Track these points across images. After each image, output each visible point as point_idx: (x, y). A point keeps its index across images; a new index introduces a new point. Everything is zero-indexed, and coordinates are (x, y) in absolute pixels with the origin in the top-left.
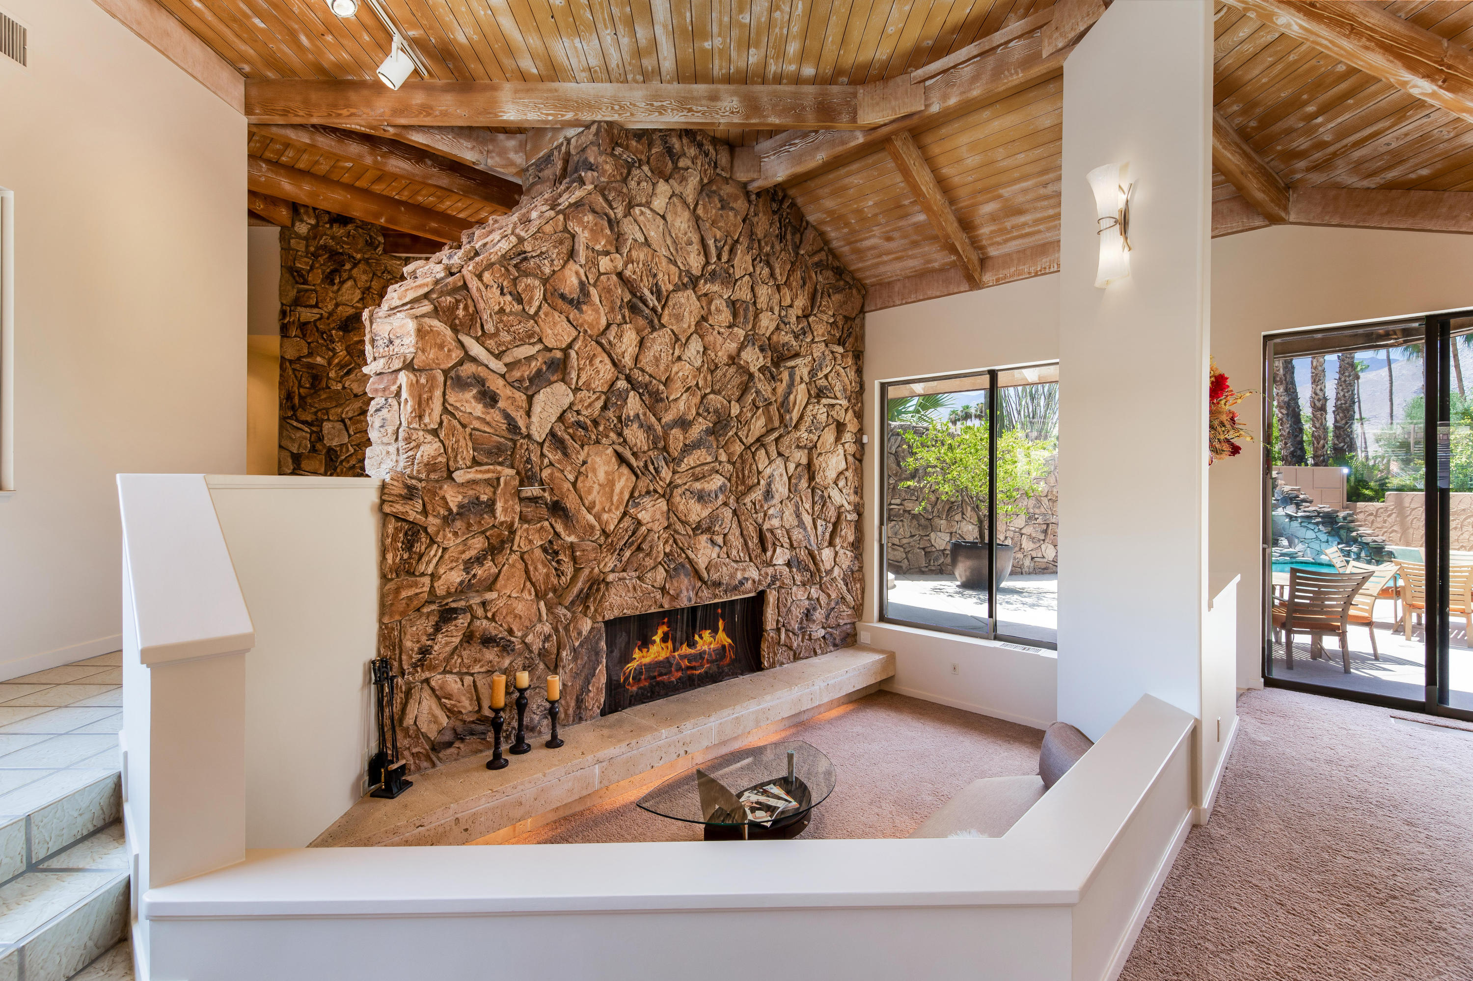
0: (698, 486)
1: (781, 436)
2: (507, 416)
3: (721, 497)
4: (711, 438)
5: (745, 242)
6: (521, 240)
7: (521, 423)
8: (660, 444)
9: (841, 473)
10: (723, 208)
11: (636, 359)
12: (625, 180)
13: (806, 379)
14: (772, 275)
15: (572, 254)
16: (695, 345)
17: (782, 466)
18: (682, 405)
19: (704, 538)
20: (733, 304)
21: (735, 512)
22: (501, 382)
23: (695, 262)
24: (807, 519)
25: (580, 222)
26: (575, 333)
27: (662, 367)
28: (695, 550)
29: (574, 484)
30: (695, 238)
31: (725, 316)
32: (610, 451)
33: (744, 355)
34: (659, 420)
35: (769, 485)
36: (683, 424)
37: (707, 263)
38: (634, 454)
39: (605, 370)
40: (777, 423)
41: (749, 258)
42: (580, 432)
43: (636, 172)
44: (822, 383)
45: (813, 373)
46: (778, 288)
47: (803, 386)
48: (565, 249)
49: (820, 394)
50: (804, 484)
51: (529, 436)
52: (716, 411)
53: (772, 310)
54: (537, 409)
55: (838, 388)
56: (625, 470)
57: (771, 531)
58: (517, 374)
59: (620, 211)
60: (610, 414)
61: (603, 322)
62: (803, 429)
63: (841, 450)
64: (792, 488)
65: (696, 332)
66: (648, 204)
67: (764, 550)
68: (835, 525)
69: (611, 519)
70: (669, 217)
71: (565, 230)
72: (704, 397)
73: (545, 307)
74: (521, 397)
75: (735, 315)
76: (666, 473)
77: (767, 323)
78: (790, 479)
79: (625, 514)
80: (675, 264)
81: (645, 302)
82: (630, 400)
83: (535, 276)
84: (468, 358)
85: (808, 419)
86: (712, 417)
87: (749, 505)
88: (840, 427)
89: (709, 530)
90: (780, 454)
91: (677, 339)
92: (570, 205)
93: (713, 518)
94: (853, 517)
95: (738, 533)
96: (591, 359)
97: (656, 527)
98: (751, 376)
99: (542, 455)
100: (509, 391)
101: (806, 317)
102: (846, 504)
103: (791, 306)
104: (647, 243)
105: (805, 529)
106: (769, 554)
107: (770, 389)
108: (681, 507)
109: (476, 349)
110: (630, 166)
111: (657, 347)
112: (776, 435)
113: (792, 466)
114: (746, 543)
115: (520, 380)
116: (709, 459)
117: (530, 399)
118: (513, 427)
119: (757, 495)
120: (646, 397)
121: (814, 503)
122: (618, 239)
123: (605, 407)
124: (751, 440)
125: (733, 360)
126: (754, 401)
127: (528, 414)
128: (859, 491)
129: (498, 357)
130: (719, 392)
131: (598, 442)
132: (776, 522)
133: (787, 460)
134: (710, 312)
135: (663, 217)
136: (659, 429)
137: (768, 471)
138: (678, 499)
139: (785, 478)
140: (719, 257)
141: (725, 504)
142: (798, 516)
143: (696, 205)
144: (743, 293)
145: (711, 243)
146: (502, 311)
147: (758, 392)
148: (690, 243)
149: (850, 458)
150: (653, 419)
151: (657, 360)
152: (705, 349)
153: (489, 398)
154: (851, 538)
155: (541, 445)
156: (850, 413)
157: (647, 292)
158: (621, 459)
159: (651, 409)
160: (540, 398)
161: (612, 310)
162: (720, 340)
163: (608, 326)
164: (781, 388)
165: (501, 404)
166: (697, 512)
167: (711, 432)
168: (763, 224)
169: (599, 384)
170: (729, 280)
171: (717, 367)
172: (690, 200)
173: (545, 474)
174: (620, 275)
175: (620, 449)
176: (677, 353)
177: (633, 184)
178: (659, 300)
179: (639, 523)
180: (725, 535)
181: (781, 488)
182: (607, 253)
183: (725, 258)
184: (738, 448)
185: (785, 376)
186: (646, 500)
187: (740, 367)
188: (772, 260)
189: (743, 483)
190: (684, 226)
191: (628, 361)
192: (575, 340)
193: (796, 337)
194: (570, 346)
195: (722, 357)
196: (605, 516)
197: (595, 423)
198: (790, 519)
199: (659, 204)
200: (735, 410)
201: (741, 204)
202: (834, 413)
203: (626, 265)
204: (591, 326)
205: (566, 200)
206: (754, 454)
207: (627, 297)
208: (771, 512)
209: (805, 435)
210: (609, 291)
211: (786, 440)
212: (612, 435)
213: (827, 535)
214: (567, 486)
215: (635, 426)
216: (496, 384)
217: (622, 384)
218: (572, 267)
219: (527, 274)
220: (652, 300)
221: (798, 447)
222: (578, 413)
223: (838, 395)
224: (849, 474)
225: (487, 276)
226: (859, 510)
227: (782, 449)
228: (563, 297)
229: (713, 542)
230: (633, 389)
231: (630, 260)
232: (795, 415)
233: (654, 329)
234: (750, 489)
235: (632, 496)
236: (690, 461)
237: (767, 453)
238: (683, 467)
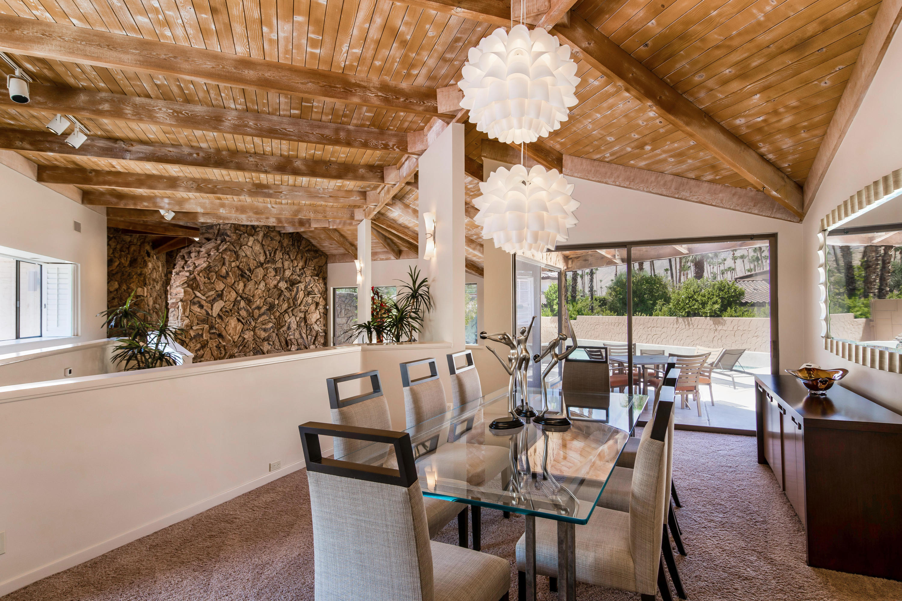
0: (264, 327)
1: (293, 309)
2: (206, 311)
3: (272, 330)
4: (268, 312)
5: (279, 249)
6: (209, 263)
7: (210, 312)
8: (251, 314)
9: (318, 319)
10: (271, 240)
11: (243, 291)
12: (239, 239)
13: (303, 289)
14: (290, 257)
15: (224, 264)
16: (263, 284)
17: (294, 319)
18: (258, 302)
19: (266, 343)
20: (276, 270)
21: (277, 334)
22: (204, 302)
23: (262, 259)
24: (304, 336)
25: (226, 255)
26: (224, 286)
27: (251, 292)
28: (263, 346)
29: (225, 328)
30: (262, 252)
31: (273, 273)
32: (235, 318)
33: (279, 285)
34: (251, 308)
35: (289, 325)
36: (259, 308)
37: (266, 258)
38: (243, 318)
39: (234, 295)
40: (292, 305)
41: (281, 254)
42: (227, 313)
43: (243, 236)
44: (310, 289)
45: (306, 287)
46: (292, 261)
47: (302, 292)
48: (222, 263)
49: (309, 294)
50: (303, 324)
51: (212, 316)
52: (270, 303)
53: (290, 269)
54: (214, 308)
55: (316, 290)
56: (240, 323)
57: (290, 340)
58: (209, 299)
59: (238, 249)
60: (236, 307)
61: (233, 281)
62: (302, 306)
63: (317, 311)
64: (298, 325)
65: (263, 280)
66: (247, 245)
67: (288, 346)
68: (316, 337)
69: (236, 338)
70: (253, 247)
71: (222, 257)
72: (265, 299)
73: (216, 280)
74: (210, 305)
75: (276, 272)
76: (253, 324)
77: (288, 273)
78: (297, 323)
79: (240, 336)
80: (256, 260)
81: (246, 274)
82: (241, 303)
83: (213, 272)
84: (196, 296)
85: (304, 302)
86: (268, 305)
87: (282, 332)
88: (317, 304)
89: (268, 340)
90: (293, 315)
91: (256, 283)
92: (223, 250)
93: (269, 336)
94: (324, 334)
95: (278, 341)
96: (230, 292)
97: (250, 339)
98: (282, 291)
99: (216, 321)
100: (206, 304)
101: (303, 268)
102: (320, 330)
103: (297, 266)
104: (246, 256)
105: (303, 339)
106: (289, 347)
107: (289, 294)
108: (258, 333)
109: (198, 294)
110: (241, 235)
111: (250, 286)
112: (291, 309)
113: (298, 319)
114: (281, 344)
115: (210, 301)
116: (267, 318)
117: (212, 306)
118: (208, 314)
119: (285, 328)
120: (246, 302)
121: (307, 330)
122: (237, 257)
123: (234, 306)
124: (282, 311)
125: (276, 286)
126: (283, 299)
127: (212, 310)
128: (326, 325)
129: (204, 295)
130: (271, 297)
131: (232, 316)
132: (292, 337)
133: (296, 317)
134: (267, 273)
135: (251, 247)
136: (251, 310)
137: (289, 320)
138: (257, 331)
139: (296, 322)
140: (270, 255)
141: (273, 332)
142: (301, 334)
143: (262, 241)
144: (279, 265)
145: (268, 253)
146: (205, 283)
147: (285, 296)
148: (260, 253)
149: (322, 314)
150: (249, 308)
151: (250, 290)
152: (266, 284)
153: (201, 307)
154: (322, 341)
155: (215, 318)
156: (321, 299)
157: (246, 271)
158: (239, 320)
159: (248, 305)
160: (215, 305)
161: (236, 277)
162: (271, 281)
163: (235, 282)
164: (293, 293)
165: (205, 308)
166: (263, 335)
167: (267, 310)
168: (286, 242)
169: (232, 299)
170: (274, 262)
171: (270, 289)
172: (260, 240)
173: (216, 326)
174: (238, 267)
175: (238, 317)
176: (256, 287)
177: (242, 240)
178: (250, 272)
179: (244, 339)
180: (273, 342)
181: (294, 326)
182: (234, 261)
183: (272, 255)
184: (278, 314)
185: (295, 289)
186: (247, 332)
187: (278, 289)
188: (289, 253)
189: (280, 325)
190: (258, 249)
191: (241, 291)
192: (225, 288)
193: (299, 276)
194: (223, 290)
195: (272, 285)
196: (234, 337)
197: (231, 310)
198: (297, 335)
199: (250, 244)
200: (276, 302)
201: (278, 238)
202: (315, 299)
203: (240, 264)
204: (229, 283)
205: (222, 248)
206: (283, 316)
207: (240, 273)
208: (290, 334)
209: (303, 308)
210: (235, 272)
211: (296, 310)
212: (236, 313)
213: (312, 341)
214: (223, 329)
215: (243, 310)
216: (203, 303)
217: (239, 298)
218: (224, 267)
219: (211, 272)
220: (248, 273)
221: (301, 312)
222: (226, 308)
223: (316, 293)
224: (322, 320)
225: (201, 274)
226: (326, 332)
227: (294, 313)
228: (221, 276)
229: (269, 344)
230: (242, 299)
231: (241, 262)
232: (299, 302)
233: (249, 281)
234: (282, 327)
235: (242, 331)
236: (261, 319)
237: (288, 315)
238: (259, 321)
